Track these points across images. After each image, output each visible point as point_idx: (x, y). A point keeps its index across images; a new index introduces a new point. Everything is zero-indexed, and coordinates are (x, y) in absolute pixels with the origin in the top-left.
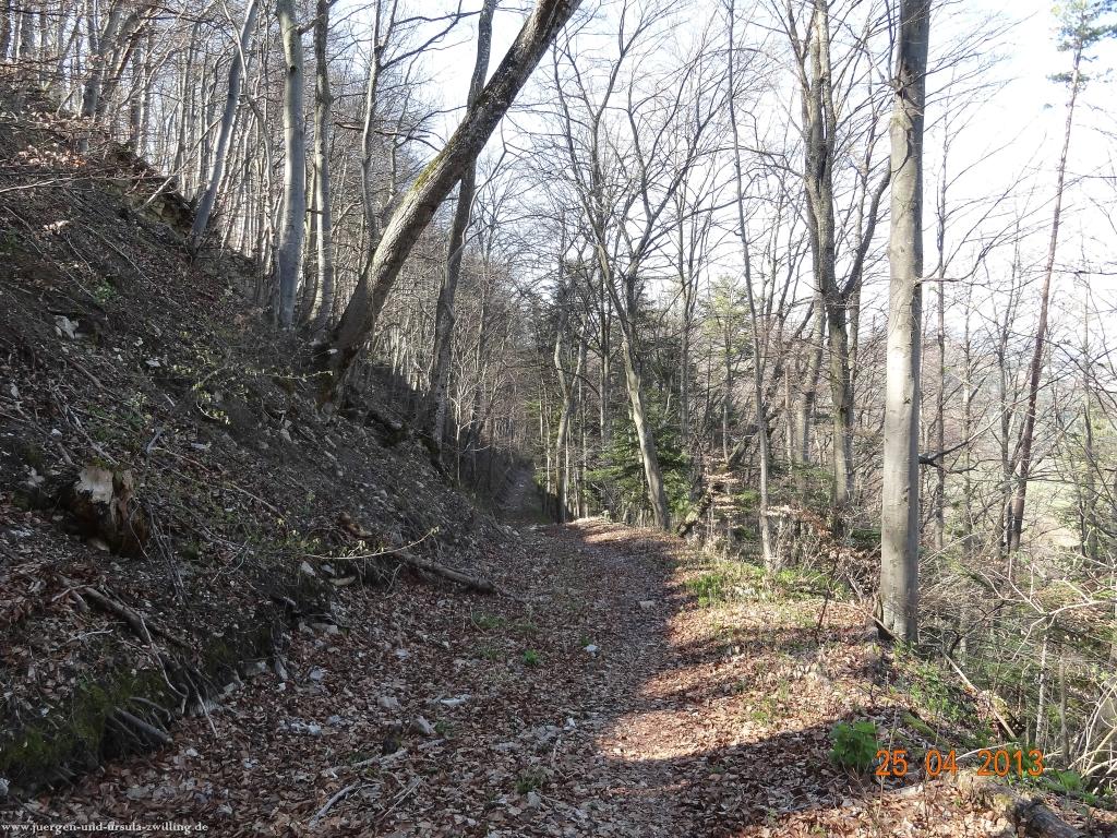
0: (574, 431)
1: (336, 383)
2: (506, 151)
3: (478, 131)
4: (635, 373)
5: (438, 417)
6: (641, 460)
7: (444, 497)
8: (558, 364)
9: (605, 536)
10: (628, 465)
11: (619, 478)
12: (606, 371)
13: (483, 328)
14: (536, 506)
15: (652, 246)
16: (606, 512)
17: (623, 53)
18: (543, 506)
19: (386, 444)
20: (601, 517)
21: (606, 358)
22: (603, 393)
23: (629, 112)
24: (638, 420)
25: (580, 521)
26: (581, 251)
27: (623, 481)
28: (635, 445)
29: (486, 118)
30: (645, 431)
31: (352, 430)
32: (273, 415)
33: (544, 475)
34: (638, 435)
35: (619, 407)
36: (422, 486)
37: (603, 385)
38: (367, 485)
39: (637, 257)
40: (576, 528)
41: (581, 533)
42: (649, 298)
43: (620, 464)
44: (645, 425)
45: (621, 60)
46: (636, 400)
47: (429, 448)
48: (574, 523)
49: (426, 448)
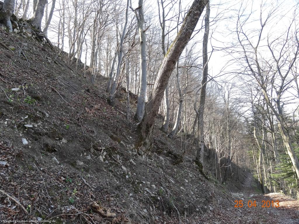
0: (265, 160)
1: (145, 139)
2: (213, 49)
3: (188, 26)
4: (286, 135)
5: (201, 153)
6: (294, 170)
7: (199, 186)
8: (255, 137)
9: (282, 204)
10: (289, 172)
11: (285, 178)
12: (274, 138)
13: (229, 128)
14: (256, 186)
15: (285, 88)
16: (282, 191)
17: (263, 26)
18: (258, 186)
19: (174, 163)
20: (279, 193)
21: (273, 134)
22: (274, 146)
23: (268, 46)
24: (290, 154)
25: (270, 194)
26: (258, 99)
27: (287, 179)
28: (291, 164)
29: (191, 20)
30: (294, 158)
31: (158, 158)
32: (97, 150)
33: (257, 175)
34: (291, 160)
35: (282, 151)
36: (187, 181)
37: (274, 143)
38: (144, 182)
39: (279, 93)
40: (268, 197)
41: (271, 200)
42: (287, 112)
43: (285, 172)
44: (294, 156)
45: (262, 29)
46: (288, 146)
47: (198, 166)
48: (268, 195)
49: (197, 165)
